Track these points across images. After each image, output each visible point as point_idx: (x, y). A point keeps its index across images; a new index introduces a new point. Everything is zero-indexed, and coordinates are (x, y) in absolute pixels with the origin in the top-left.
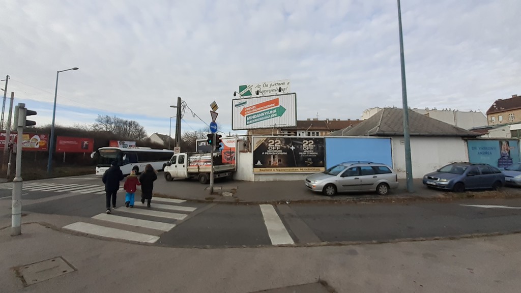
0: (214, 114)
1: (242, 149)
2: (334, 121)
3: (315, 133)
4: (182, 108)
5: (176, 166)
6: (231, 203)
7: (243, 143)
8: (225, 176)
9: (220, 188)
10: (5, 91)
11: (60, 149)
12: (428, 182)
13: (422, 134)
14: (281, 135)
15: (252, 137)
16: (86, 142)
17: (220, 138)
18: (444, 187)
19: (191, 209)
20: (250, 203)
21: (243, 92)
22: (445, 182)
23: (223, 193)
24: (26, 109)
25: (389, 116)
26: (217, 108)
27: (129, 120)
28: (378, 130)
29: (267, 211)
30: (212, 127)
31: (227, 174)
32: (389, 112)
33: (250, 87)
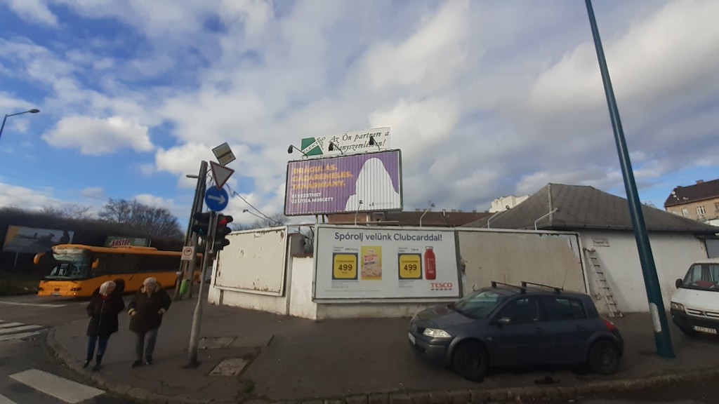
0: (222, 171)
1: (296, 249)
2: (454, 214)
7: (301, 238)
17: (227, 225)
21: (308, 148)
25: (561, 196)
26: (233, 158)
32: (559, 190)
33: (321, 141)
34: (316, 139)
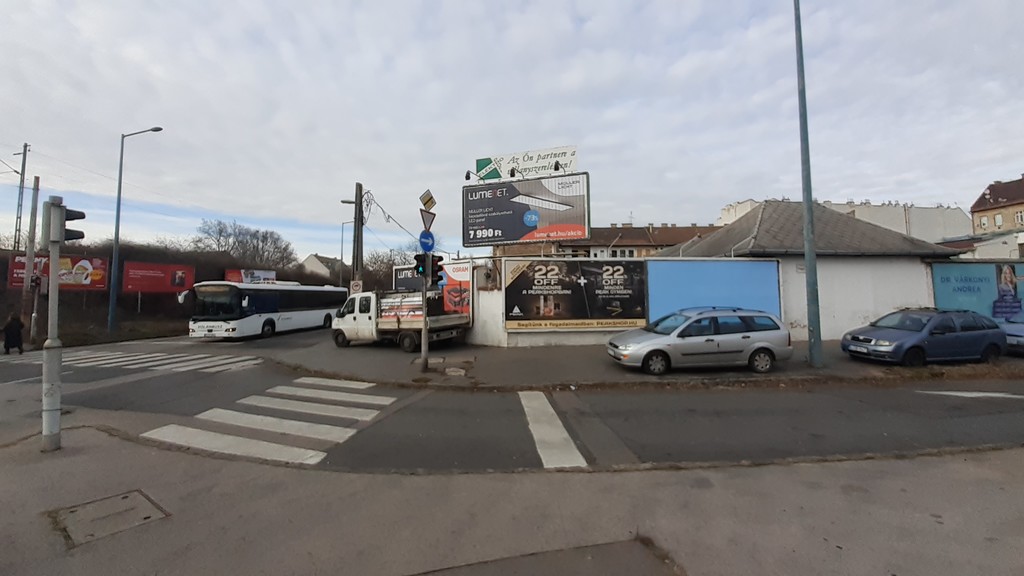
0: (428, 216)
1: (482, 283)
2: (665, 229)
3: (627, 253)
4: (364, 205)
5: (355, 318)
6: (462, 389)
7: (485, 271)
8: (451, 336)
9: (441, 360)
10: (23, 174)
11: (130, 287)
12: (853, 348)
13: (839, 251)
14: (559, 256)
15: (503, 259)
16: (180, 273)
17: (439, 263)
18: (883, 356)
19: (386, 401)
20: (500, 389)
21: (483, 171)
22: (886, 347)
23: (447, 370)
24: (65, 207)
25: (774, 215)
26: (434, 203)
27: (262, 229)
28: (752, 244)
29: (534, 403)
30: (423, 240)
31: (454, 333)
32: (775, 209)
33: (498, 162)
34: (493, 159)
